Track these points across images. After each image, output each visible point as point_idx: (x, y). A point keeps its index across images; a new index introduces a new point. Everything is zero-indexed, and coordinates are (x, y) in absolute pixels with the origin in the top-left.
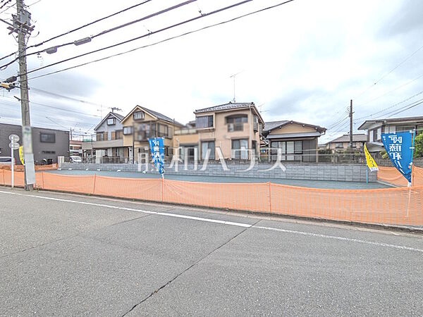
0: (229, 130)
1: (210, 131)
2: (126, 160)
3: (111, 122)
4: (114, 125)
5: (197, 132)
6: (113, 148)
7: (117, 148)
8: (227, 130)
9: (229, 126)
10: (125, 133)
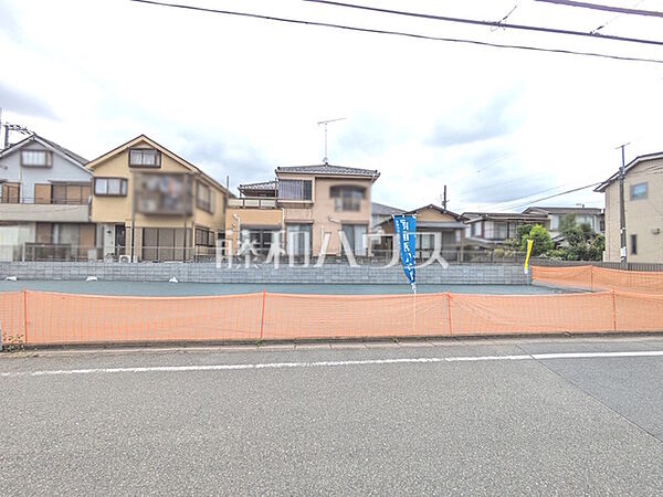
0: (336, 208)
1: (304, 206)
2: (92, 254)
3: (33, 158)
4: (46, 167)
5: (279, 206)
6: (39, 224)
7: (53, 224)
8: (333, 209)
9: (336, 202)
10: (98, 191)
